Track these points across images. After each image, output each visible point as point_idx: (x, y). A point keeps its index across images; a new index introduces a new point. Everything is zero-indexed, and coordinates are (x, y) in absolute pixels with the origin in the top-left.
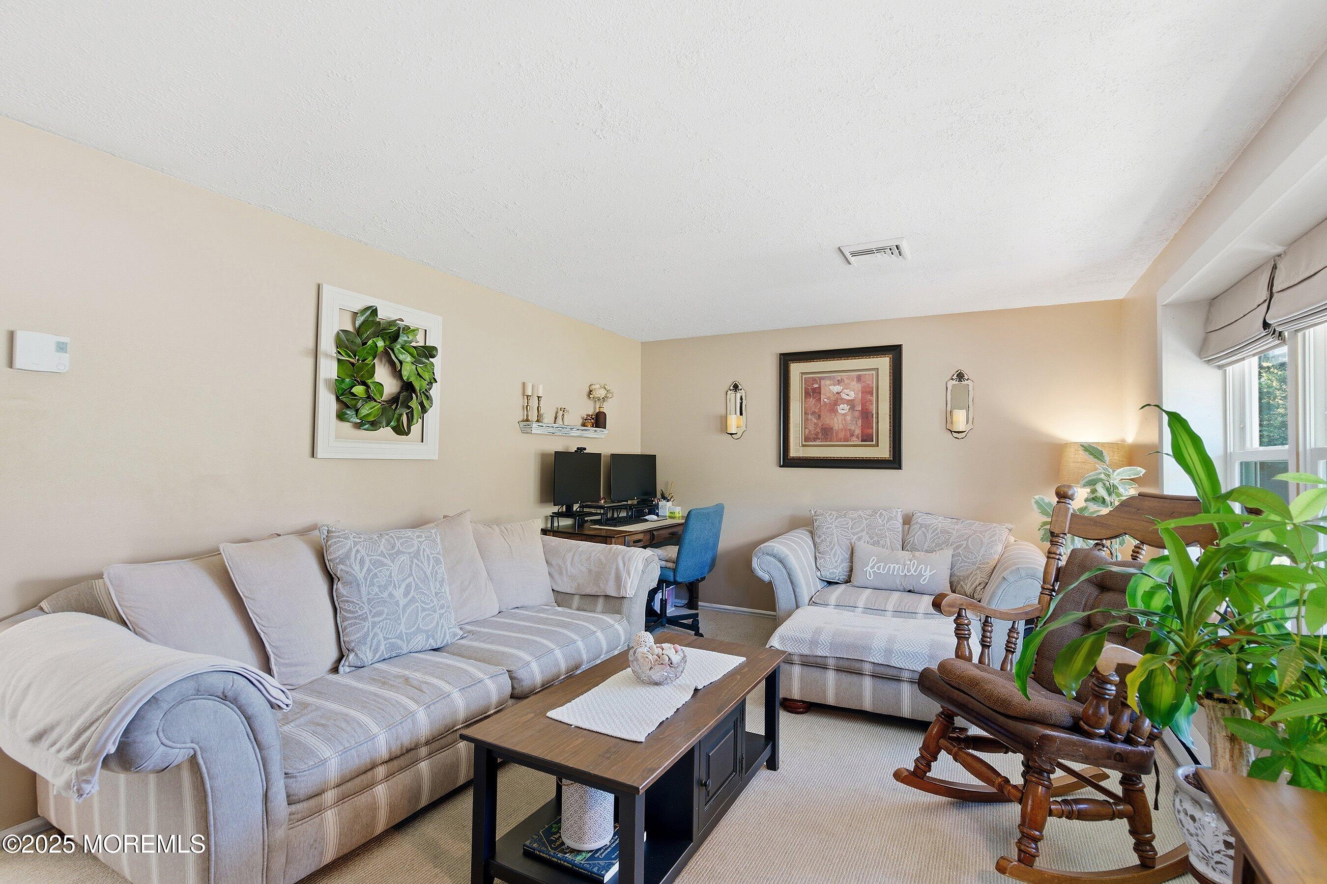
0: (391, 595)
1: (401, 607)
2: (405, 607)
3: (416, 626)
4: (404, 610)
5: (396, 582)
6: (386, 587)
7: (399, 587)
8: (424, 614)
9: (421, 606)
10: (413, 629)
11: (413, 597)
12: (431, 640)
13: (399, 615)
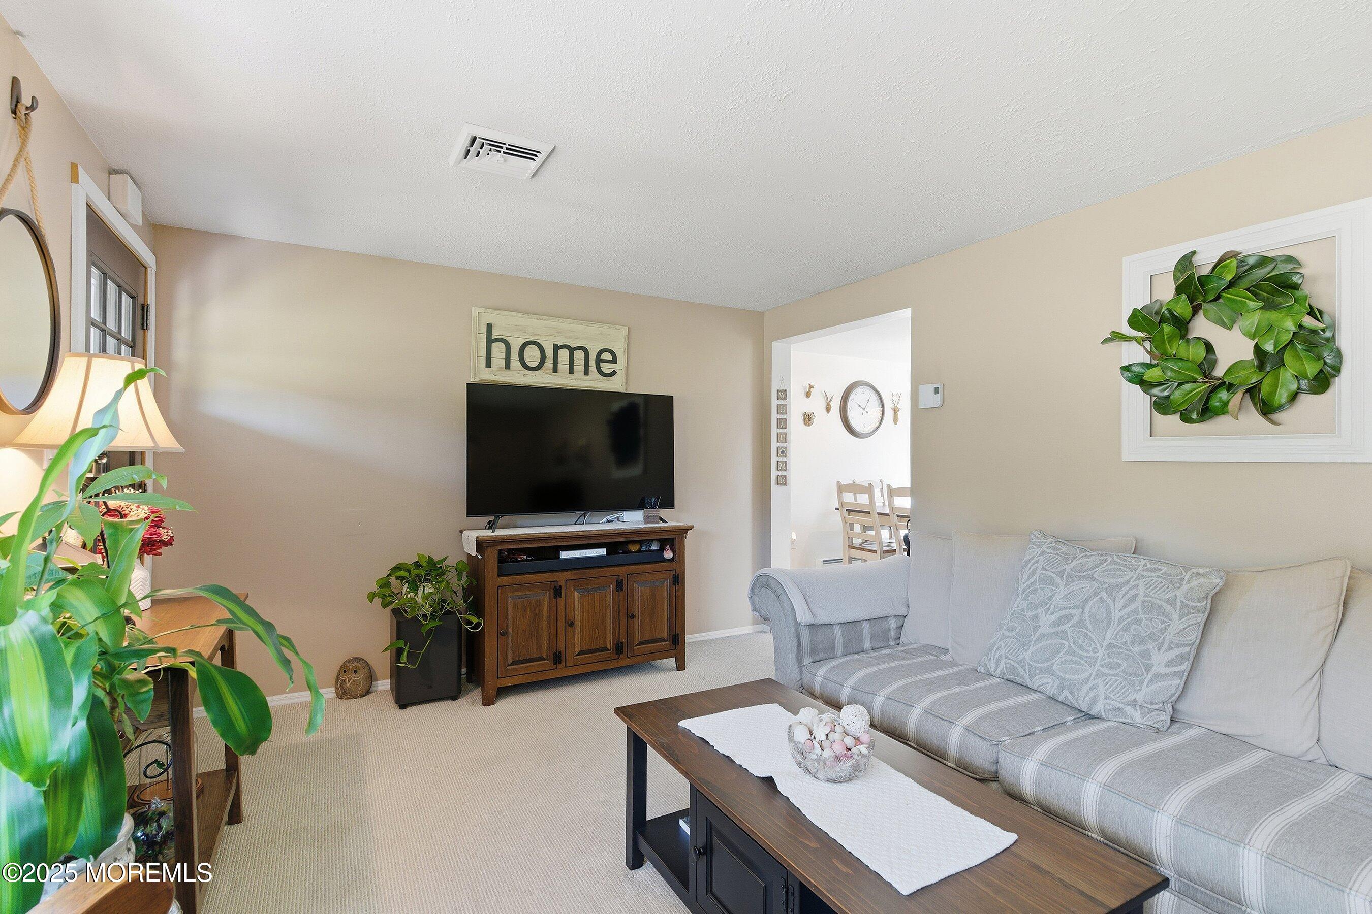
0: (1036, 618)
1: (1037, 635)
2: (1043, 636)
3: (1049, 664)
4: (1039, 639)
5: (1052, 608)
6: (1036, 606)
7: (1052, 613)
8: (1068, 657)
9: (1070, 646)
10: (1041, 665)
11: (1064, 632)
12: (1066, 693)
13: (1030, 641)
